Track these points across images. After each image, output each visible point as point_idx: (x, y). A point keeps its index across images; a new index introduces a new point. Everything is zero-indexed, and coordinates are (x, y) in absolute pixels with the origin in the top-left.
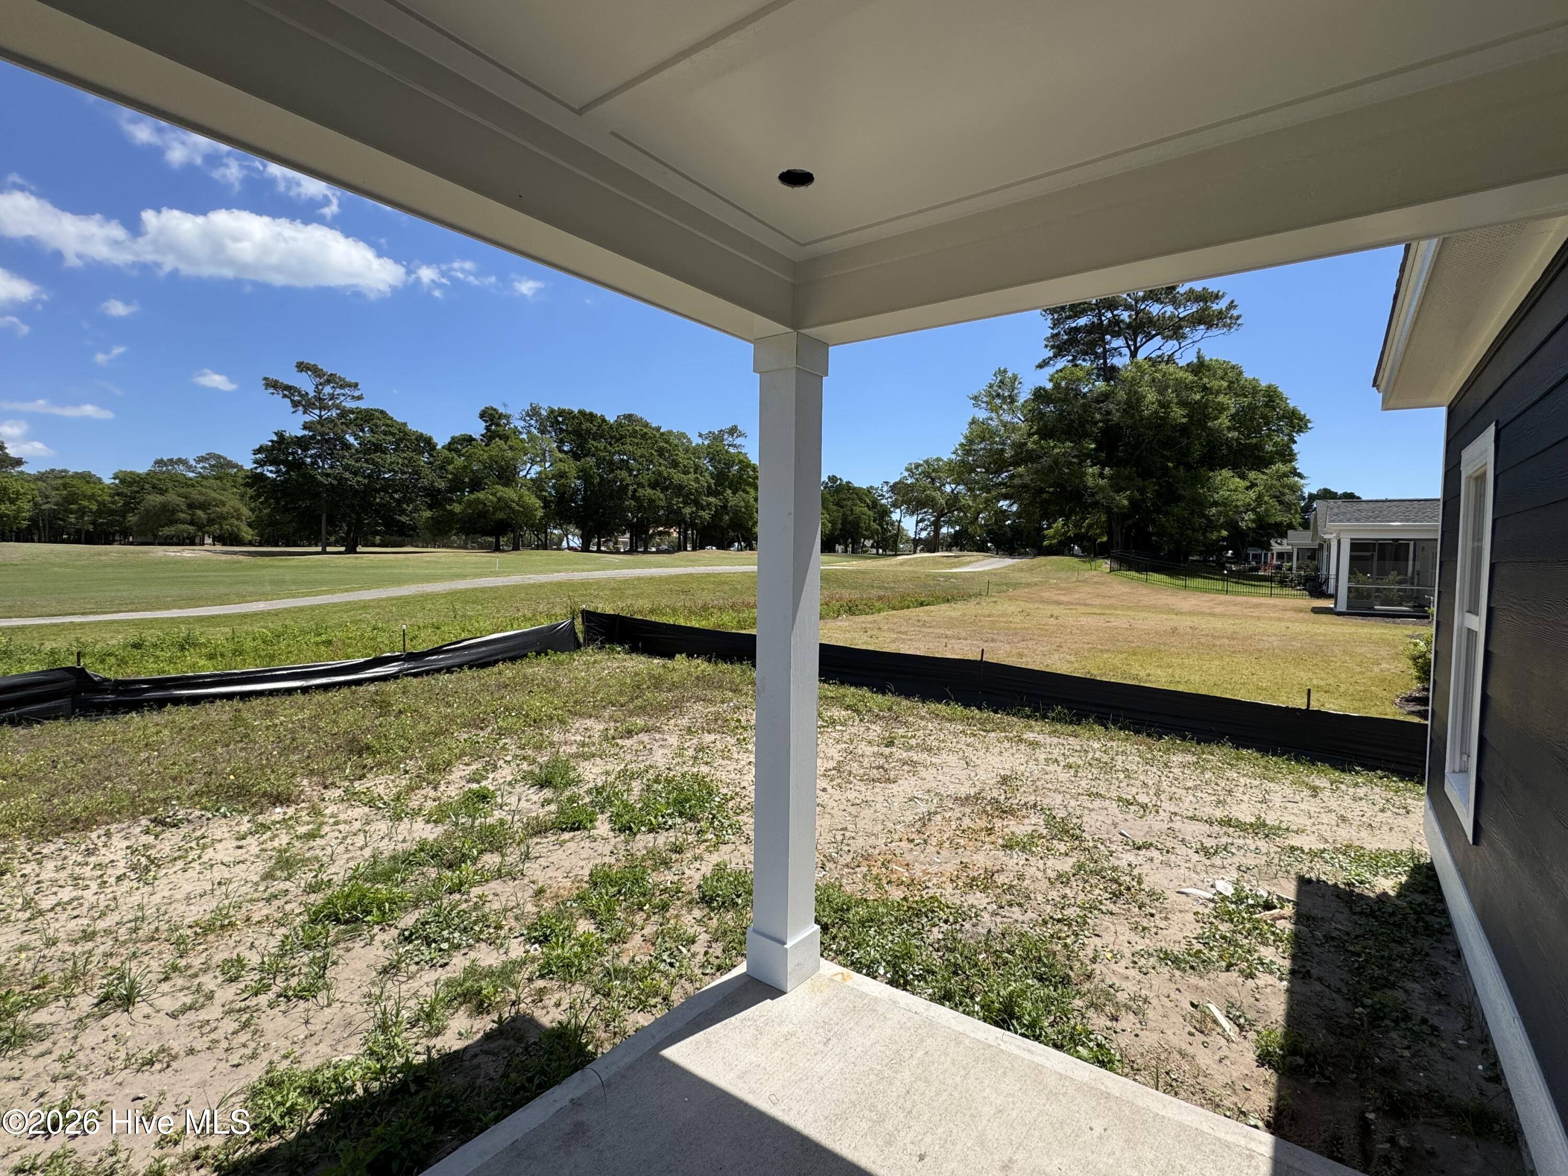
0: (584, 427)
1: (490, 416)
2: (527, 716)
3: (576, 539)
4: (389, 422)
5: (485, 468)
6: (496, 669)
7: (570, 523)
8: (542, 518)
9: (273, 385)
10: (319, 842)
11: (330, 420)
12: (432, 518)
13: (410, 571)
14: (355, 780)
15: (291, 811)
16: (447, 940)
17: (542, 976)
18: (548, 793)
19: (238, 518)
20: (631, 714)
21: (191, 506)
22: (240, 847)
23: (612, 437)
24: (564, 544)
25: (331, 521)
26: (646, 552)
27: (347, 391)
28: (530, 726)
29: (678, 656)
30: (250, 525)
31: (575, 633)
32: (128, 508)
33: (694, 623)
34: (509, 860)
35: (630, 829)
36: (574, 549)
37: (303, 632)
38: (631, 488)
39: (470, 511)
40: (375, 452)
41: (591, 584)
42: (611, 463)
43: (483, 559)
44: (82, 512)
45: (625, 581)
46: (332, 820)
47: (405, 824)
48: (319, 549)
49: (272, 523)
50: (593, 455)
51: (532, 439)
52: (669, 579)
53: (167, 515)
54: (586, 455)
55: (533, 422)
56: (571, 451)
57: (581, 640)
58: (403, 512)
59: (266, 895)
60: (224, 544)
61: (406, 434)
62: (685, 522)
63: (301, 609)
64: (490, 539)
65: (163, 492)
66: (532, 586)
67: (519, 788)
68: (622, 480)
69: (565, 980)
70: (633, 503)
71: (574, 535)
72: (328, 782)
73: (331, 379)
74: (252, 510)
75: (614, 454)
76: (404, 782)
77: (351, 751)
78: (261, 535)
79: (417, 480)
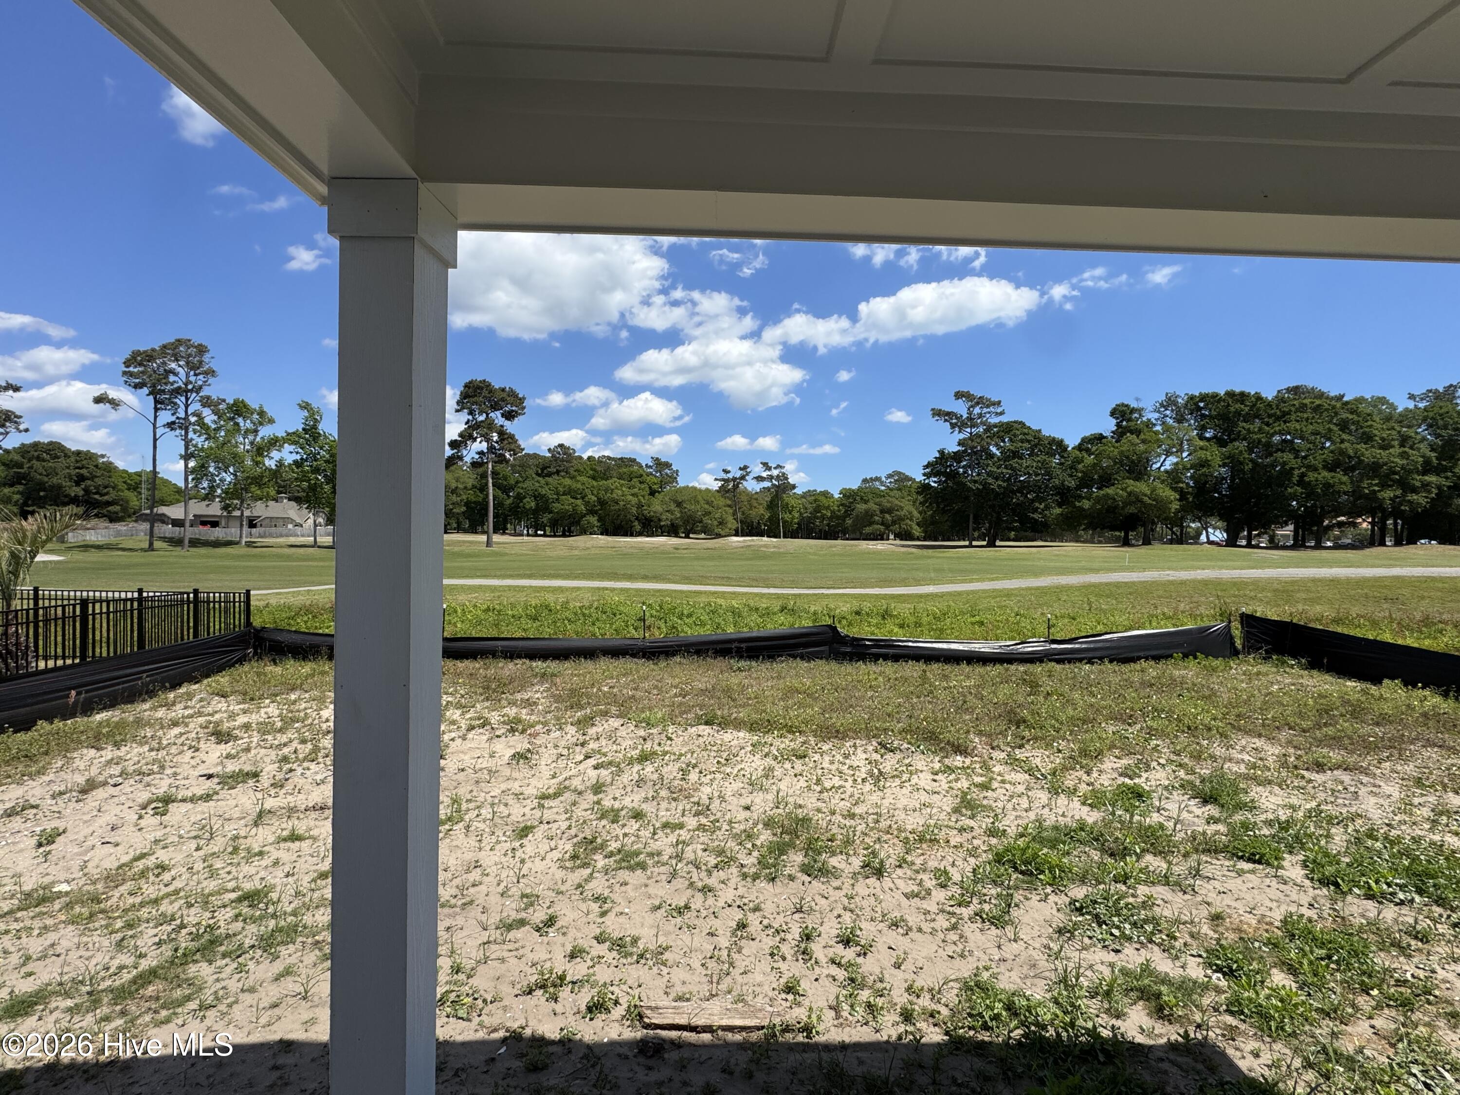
0: (1232, 409)
1: (1122, 413)
2: (1179, 720)
3: (1218, 533)
4: (1026, 431)
5: (1115, 463)
6: (1137, 666)
7: (1212, 515)
8: (1177, 511)
9: (937, 413)
10: (990, 794)
11: (978, 435)
12: (1061, 514)
13: (1042, 563)
14: (1015, 747)
15: (968, 761)
16: (1118, 927)
17: (1229, 1011)
18: (1212, 810)
19: (911, 520)
20: (1320, 743)
21: (882, 511)
22: (935, 781)
23: (1270, 416)
24: (1203, 538)
25: (976, 519)
26: (1318, 547)
27: (992, 409)
28: (1183, 731)
29: (1386, 682)
30: (918, 524)
31: (1232, 638)
32: (847, 514)
33: (1410, 641)
34: (1176, 869)
35: (1337, 885)
36: (1217, 544)
37: (963, 613)
38: (1296, 472)
39: (1099, 507)
40: (1014, 458)
41: (1246, 584)
42: (1268, 445)
43: (1111, 554)
44: (823, 517)
45: (1294, 582)
46: (999, 778)
47: (1062, 800)
48: (967, 543)
49: (933, 523)
50: (1245, 439)
51: (1167, 429)
52: (1361, 582)
53: (867, 518)
54: (1235, 440)
55: (1168, 412)
56: (1215, 437)
57: (1240, 647)
58: (1035, 510)
59: (958, 826)
60: (901, 540)
61: (1040, 439)
62: (1383, 510)
63: (960, 594)
64: (1118, 533)
65: (866, 502)
66: (1172, 583)
67: (1176, 795)
68: (1284, 464)
69: (1262, 1030)
70: (1299, 489)
71: (1215, 528)
72: (995, 744)
73: (981, 401)
74: (920, 513)
75: (1273, 435)
76: (1058, 761)
77: (1010, 721)
78: (925, 532)
79: (1049, 480)
